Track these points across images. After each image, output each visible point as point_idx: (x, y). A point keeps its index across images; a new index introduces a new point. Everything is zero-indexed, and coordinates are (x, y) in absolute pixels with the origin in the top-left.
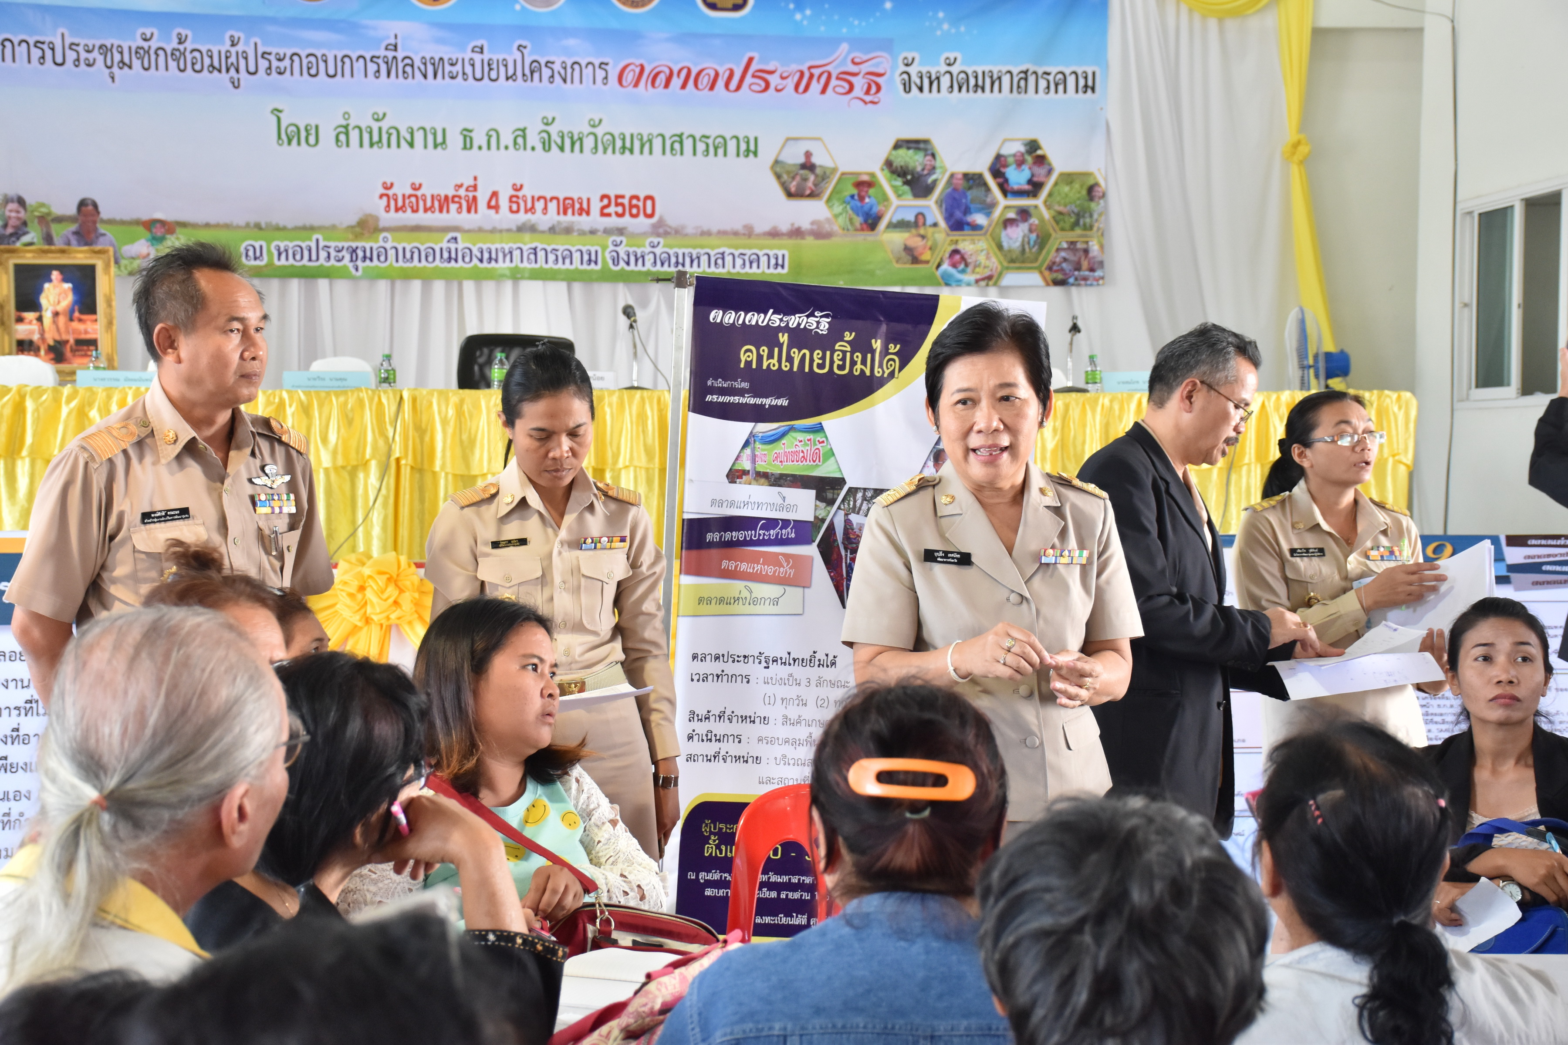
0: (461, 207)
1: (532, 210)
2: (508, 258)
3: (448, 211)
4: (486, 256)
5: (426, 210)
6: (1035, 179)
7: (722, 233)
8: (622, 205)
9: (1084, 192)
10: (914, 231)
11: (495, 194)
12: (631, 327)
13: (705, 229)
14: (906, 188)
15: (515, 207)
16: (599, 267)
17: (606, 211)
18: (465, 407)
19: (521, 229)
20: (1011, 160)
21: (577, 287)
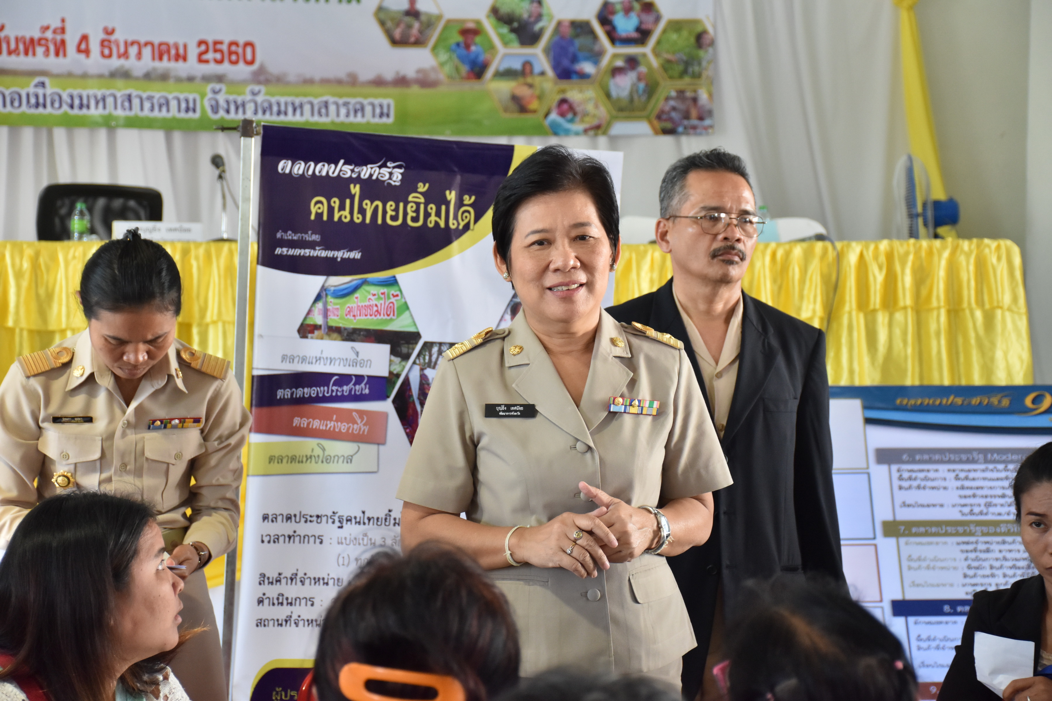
0: (48, 50)
1: (125, 55)
2: (101, 105)
3: (34, 54)
4: (77, 102)
5: (10, 53)
6: (644, 27)
7: (325, 82)
8: (221, 51)
9: (692, 40)
10: (521, 80)
11: (85, 38)
12: (220, 177)
13: (308, 76)
14: (513, 36)
15: (107, 52)
16: (197, 115)
17: (205, 57)
18: (41, 260)
19: (113, 75)
20: (618, 7)
21: (177, 137)
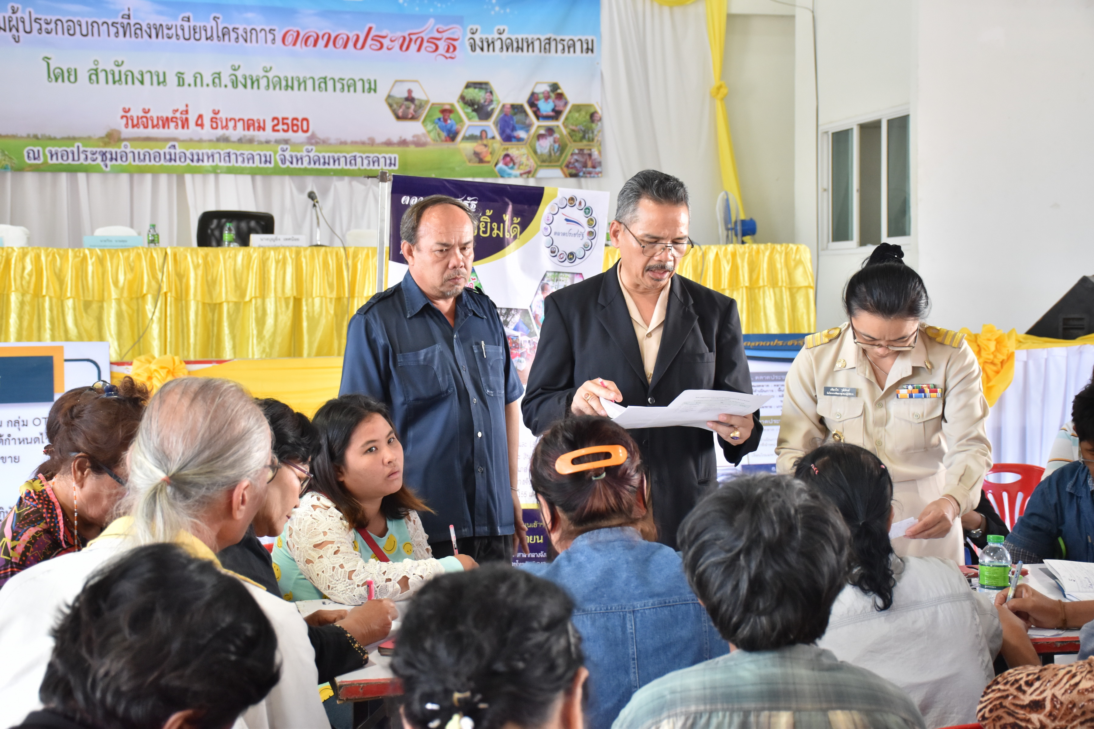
0: (177, 125)
1: (226, 127)
2: (211, 159)
3: (169, 128)
4: (196, 157)
5: (153, 127)
6: (557, 109)
7: (354, 143)
8: (287, 124)
9: (588, 117)
10: (480, 142)
11: (200, 116)
12: (314, 205)
13: (343, 140)
14: (474, 114)
15: (214, 125)
16: (272, 165)
17: (276, 128)
18: (209, 259)
19: (218, 140)
20: (541, 96)
21: (259, 179)
